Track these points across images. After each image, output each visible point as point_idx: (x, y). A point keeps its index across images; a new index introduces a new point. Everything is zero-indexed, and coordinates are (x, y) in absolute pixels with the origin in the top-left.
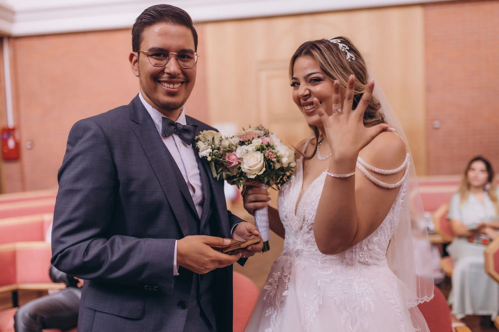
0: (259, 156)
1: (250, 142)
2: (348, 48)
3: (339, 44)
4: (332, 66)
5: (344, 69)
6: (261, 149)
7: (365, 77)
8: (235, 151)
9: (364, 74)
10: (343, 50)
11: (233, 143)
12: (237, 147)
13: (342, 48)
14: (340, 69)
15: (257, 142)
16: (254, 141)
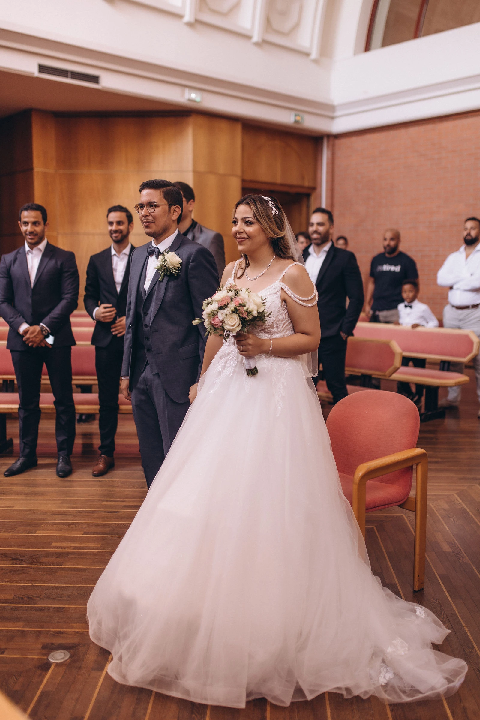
0: (236, 316)
1: (226, 306)
2: (274, 205)
3: (270, 201)
4: (262, 216)
5: (269, 219)
6: (235, 311)
7: (283, 228)
8: (217, 314)
9: (282, 225)
10: (271, 206)
11: (214, 309)
12: (218, 312)
13: (271, 205)
14: (267, 219)
15: (232, 306)
16: (229, 306)
